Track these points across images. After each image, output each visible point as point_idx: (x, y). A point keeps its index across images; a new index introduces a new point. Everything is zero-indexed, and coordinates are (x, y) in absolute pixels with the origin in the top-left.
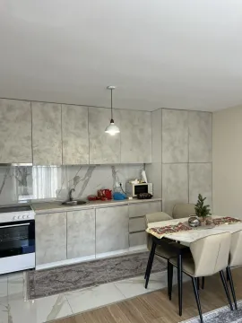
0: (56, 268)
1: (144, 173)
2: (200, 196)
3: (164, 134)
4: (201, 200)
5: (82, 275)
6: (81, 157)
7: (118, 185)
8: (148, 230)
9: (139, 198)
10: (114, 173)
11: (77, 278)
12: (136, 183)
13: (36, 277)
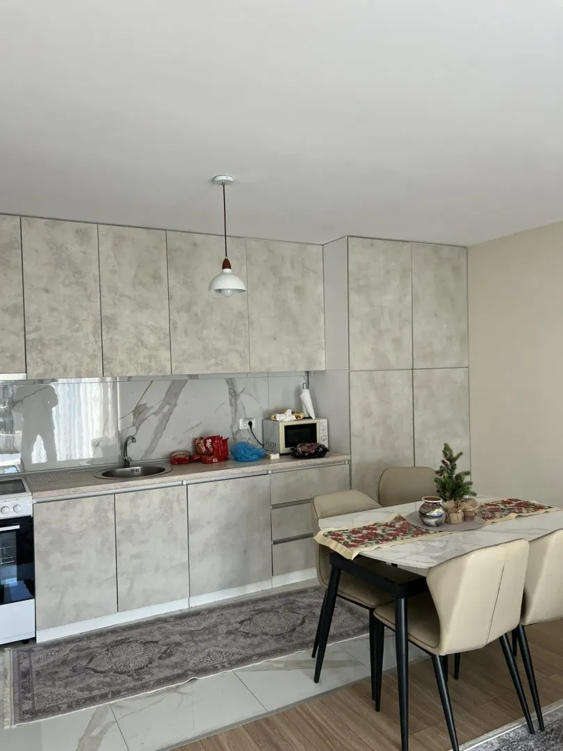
0: (88, 636)
1: (306, 396)
2: (447, 450)
3: (354, 297)
4: (450, 459)
5: (155, 651)
6: (150, 357)
7: (243, 425)
8: (319, 538)
9: (295, 455)
10: (234, 394)
11: (142, 660)
12: (288, 419)
13: (38, 662)
